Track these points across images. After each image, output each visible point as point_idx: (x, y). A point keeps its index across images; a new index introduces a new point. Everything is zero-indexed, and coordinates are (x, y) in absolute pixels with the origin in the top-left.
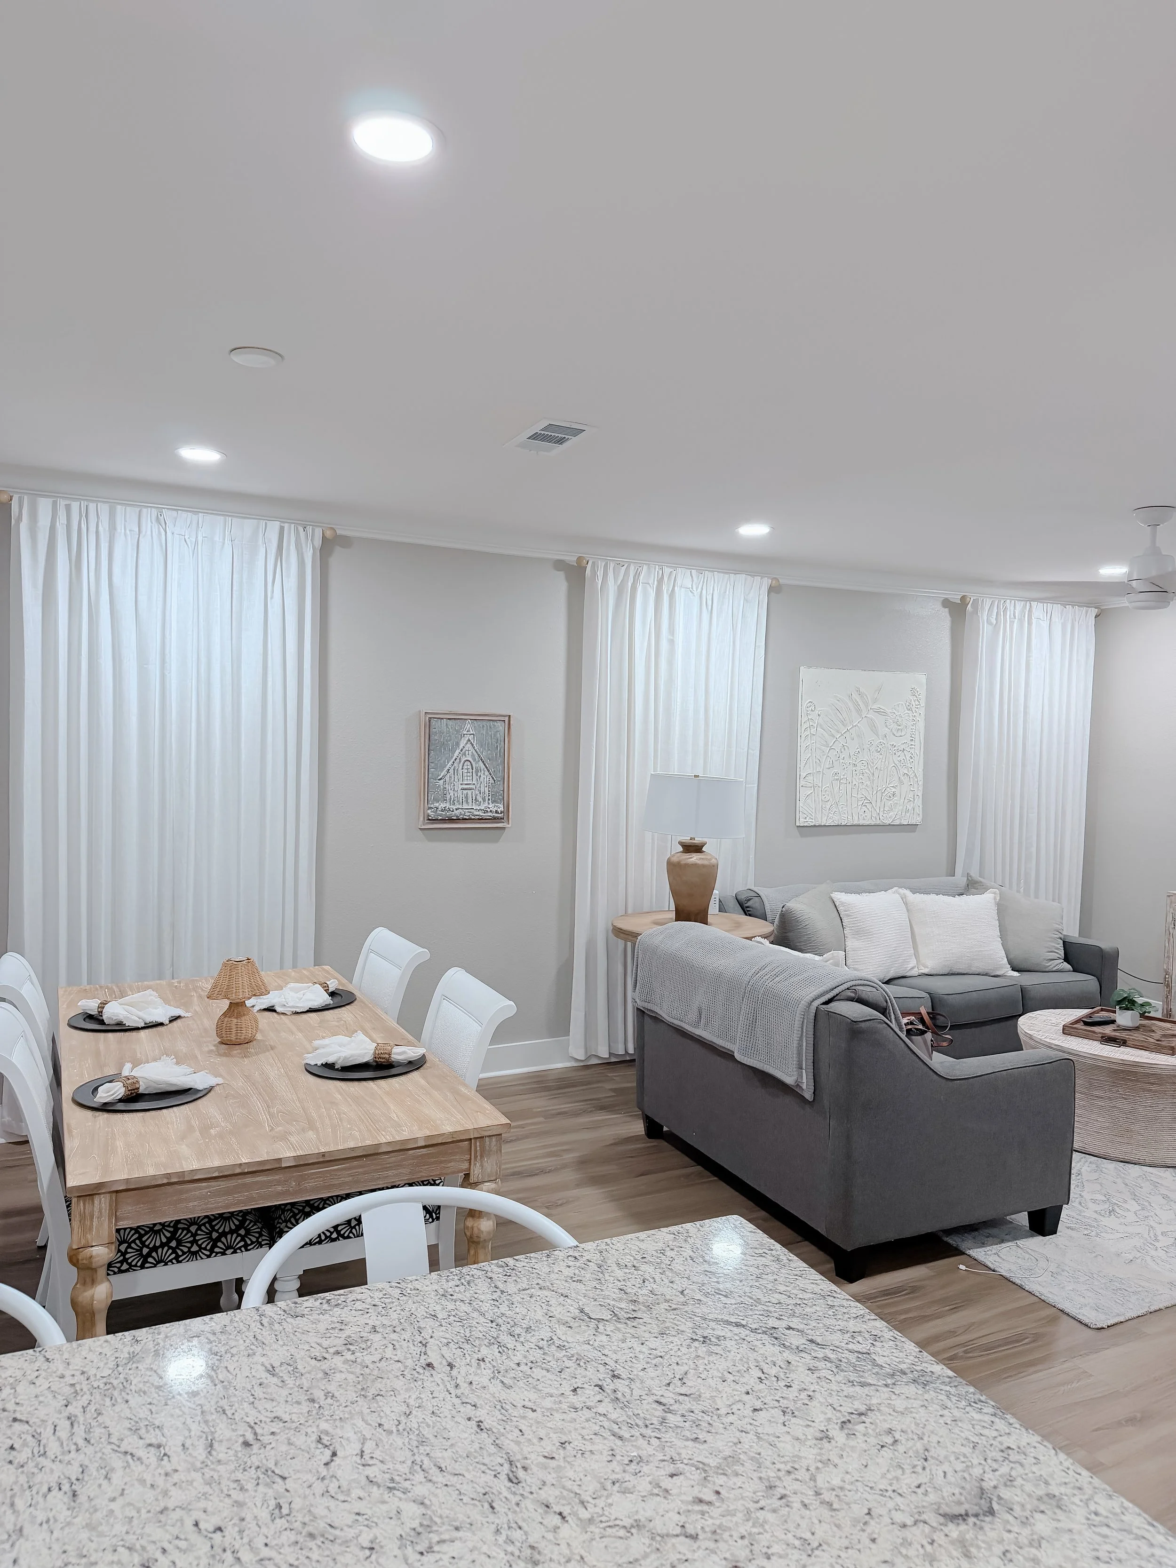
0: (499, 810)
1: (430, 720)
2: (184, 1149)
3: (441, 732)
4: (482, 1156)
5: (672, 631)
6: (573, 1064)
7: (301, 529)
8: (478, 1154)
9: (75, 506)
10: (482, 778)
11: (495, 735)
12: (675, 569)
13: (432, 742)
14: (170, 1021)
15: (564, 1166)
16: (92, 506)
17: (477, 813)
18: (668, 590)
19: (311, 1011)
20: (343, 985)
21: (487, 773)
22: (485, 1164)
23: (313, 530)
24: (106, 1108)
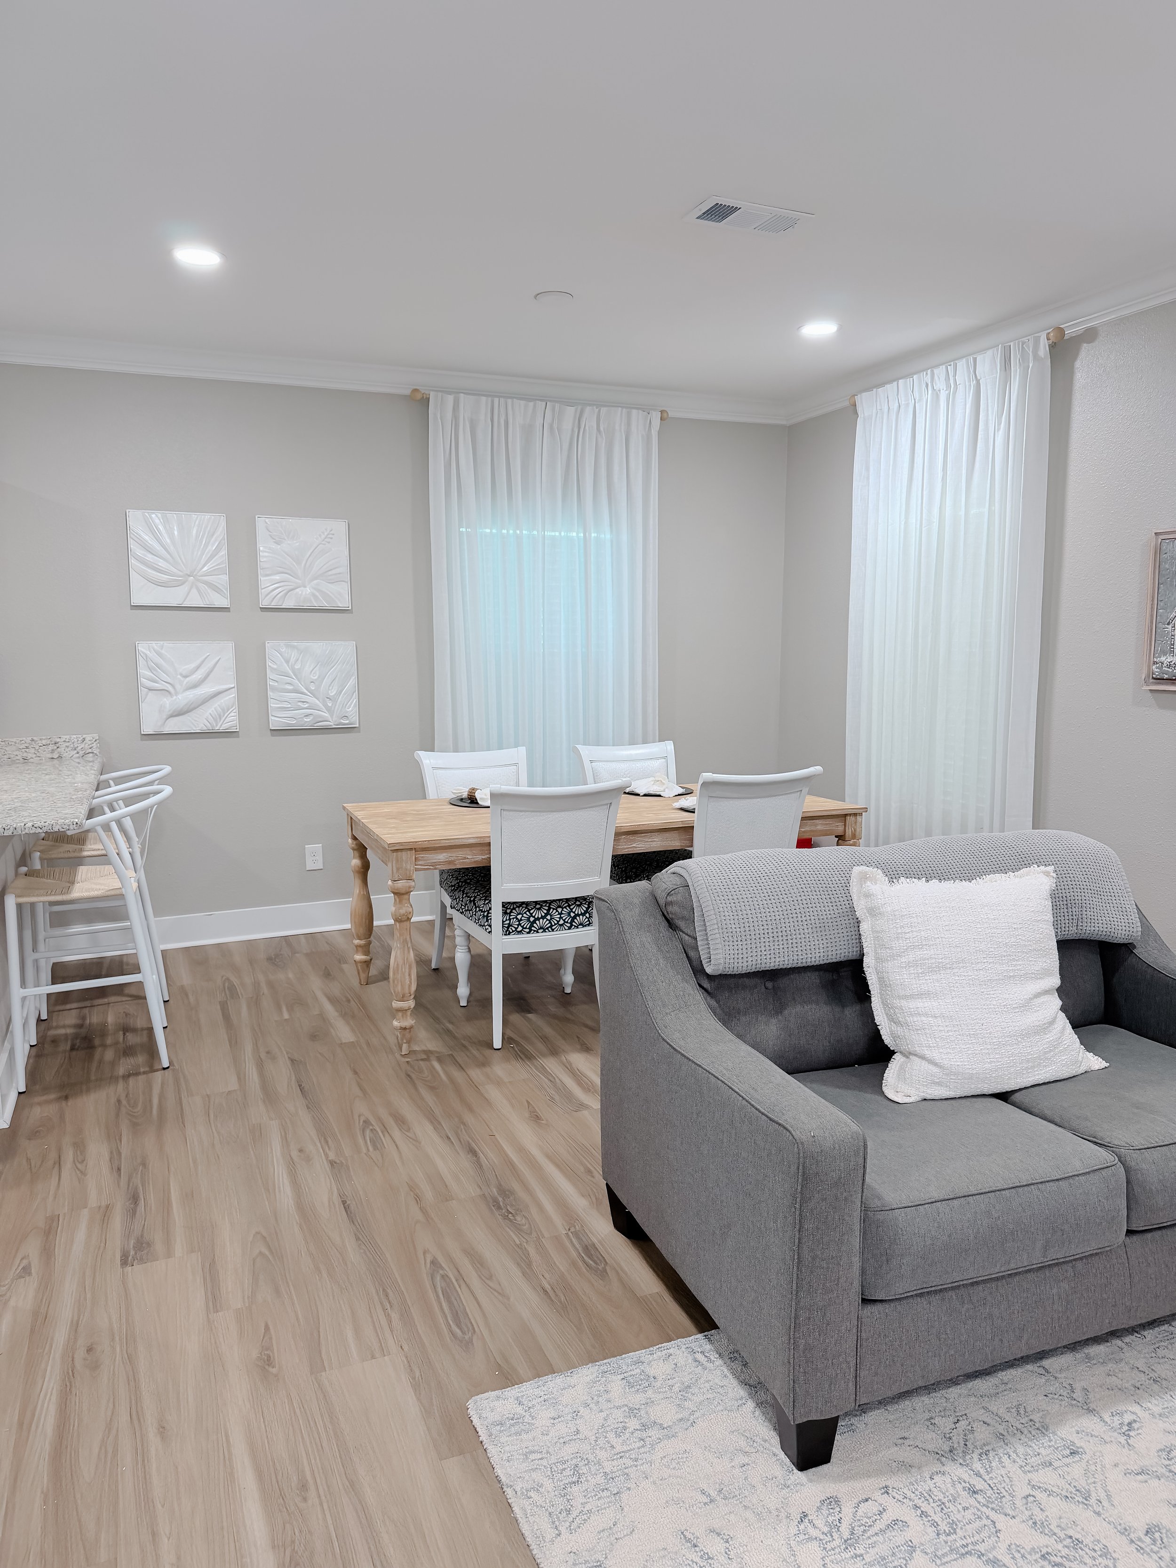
1: (1161, 544)
13: (1162, 571)
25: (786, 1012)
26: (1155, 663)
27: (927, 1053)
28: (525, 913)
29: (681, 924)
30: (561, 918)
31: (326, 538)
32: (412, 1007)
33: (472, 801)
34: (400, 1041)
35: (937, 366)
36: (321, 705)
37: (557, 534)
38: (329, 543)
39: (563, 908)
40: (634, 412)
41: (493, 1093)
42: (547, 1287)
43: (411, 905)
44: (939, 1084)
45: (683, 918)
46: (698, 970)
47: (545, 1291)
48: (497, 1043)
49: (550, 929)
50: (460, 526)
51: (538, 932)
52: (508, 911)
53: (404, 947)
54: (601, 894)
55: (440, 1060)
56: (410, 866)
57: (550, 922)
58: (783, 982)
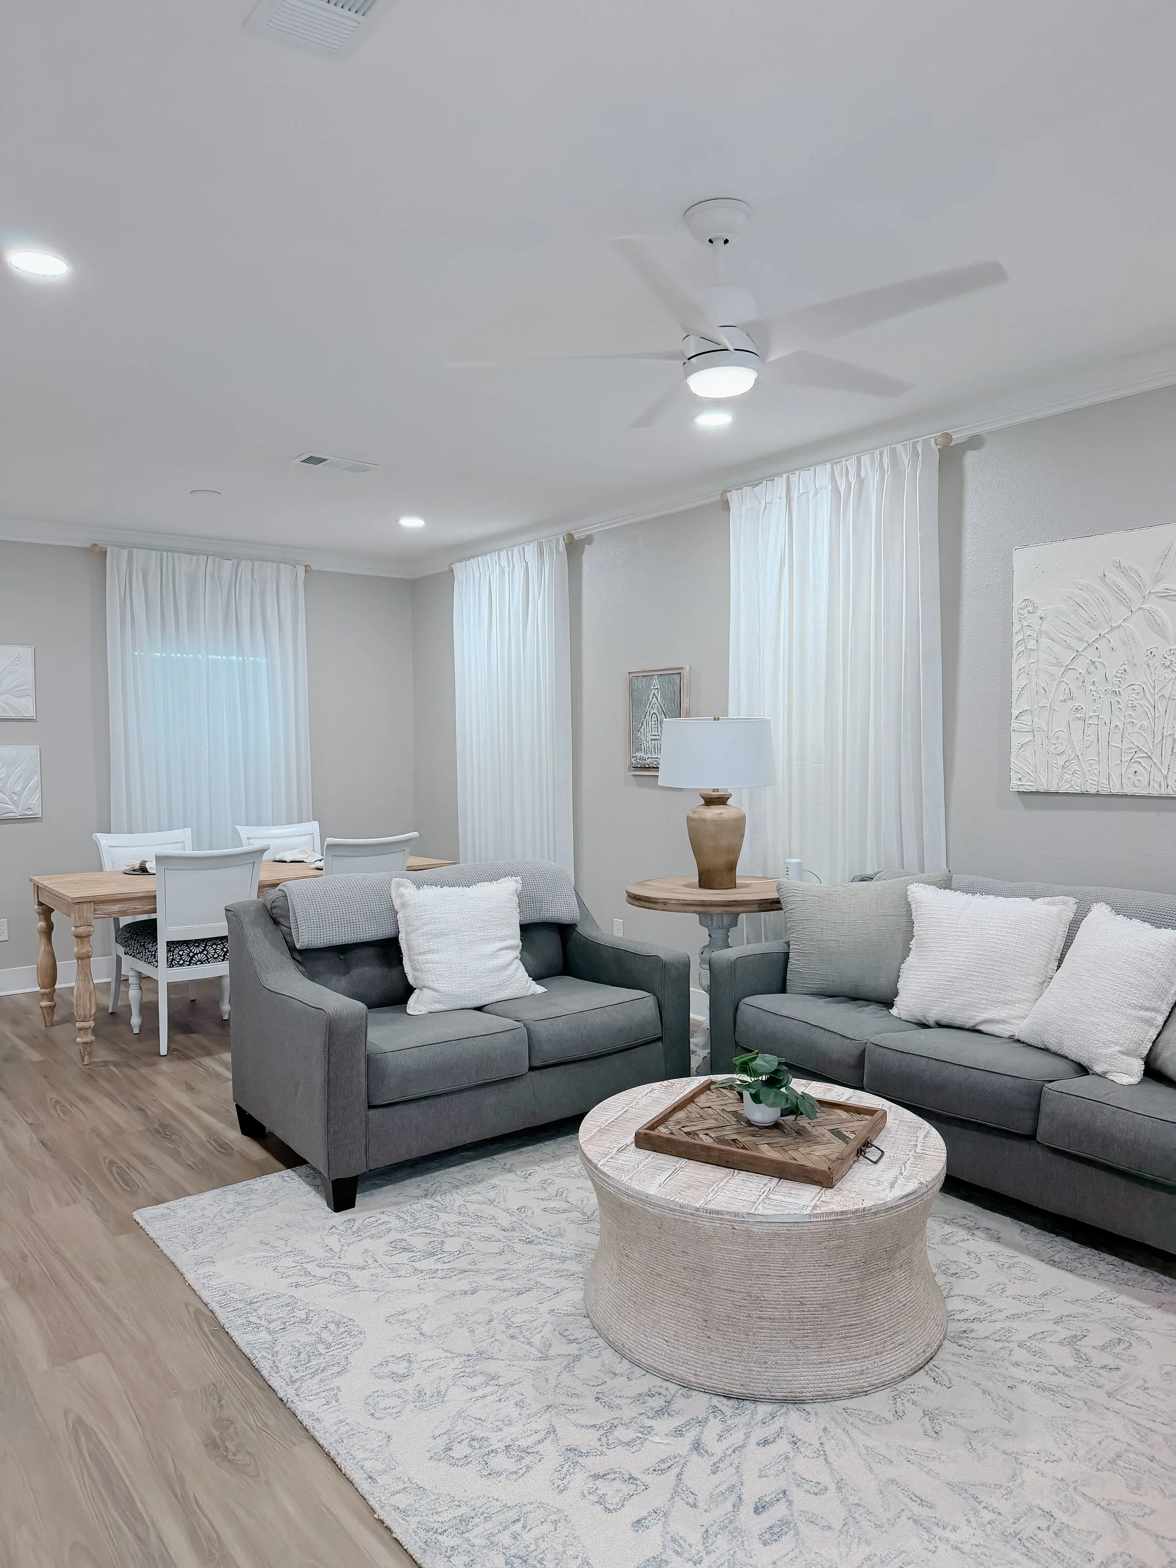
1: (632, 679)
3: (638, 689)
11: (673, 688)
13: (633, 697)
25: (351, 973)
26: (633, 757)
27: (431, 984)
28: (186, 950)
29: (281, 920)
30: (215, 952)
31: (14, 661)
32: (93, 1026)
33: (143, 870)
34: (82, 1054)
35: (502, 549)
36: (7, 799)
37: (219, 657)
38: (17, 664)
39: (217, 945)
40: (282, 565)
41: (160, 1080)
42: (191, 1163)
43: (91, 946)
44: (438, 1002)
45: (283, 916)
46: (292, 949)
47: (190, 1166)
48: (163, 1050)
49: (206, 961)
50: (134, 650)
51: (196, 964)
52: (172, 949)
53: (85, 978)
54: (229, 907)
55: (116, 1065)
56: (90, 916)
57: (206, 956)
58: (350, 955)
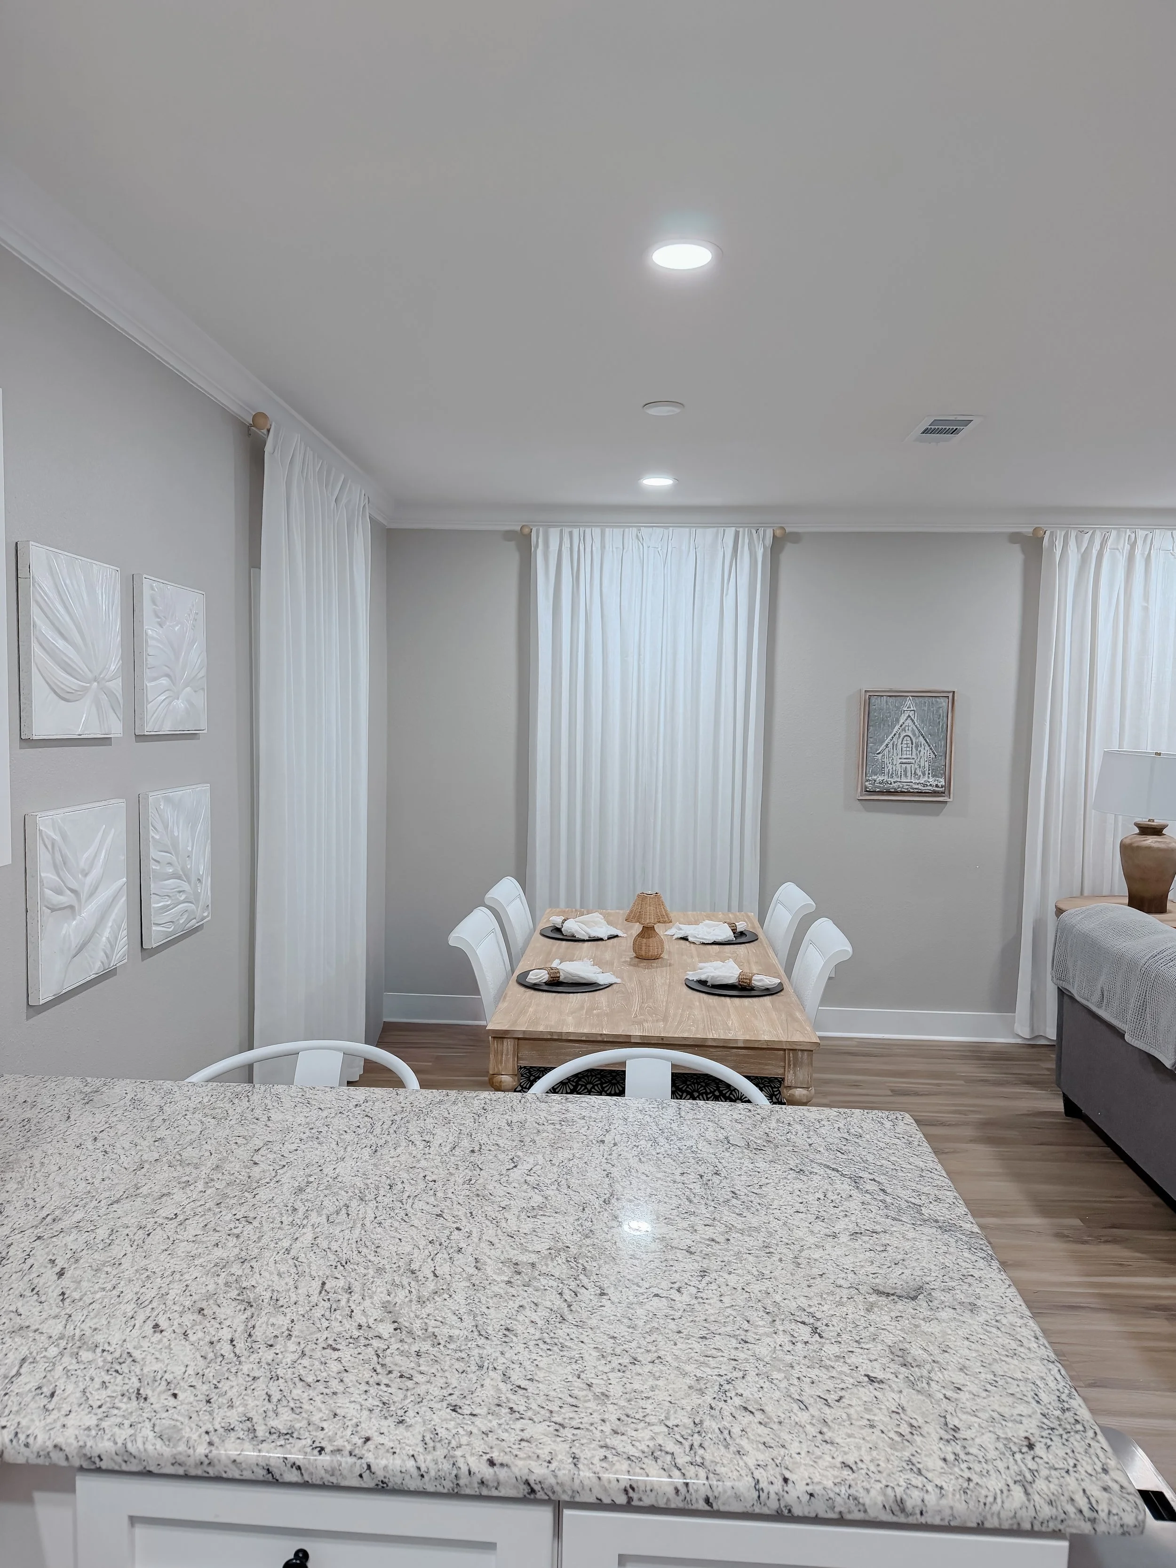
0: (940, 784)
1: (870, 699)
2: (570, 1019)
3: (881, 709)
4: (795, 1066)
5: (1146, 596)
6: (1019, 1041)
7: (754, 531)
8: (792, 1063)
9: (576, 532)
10: (922, 753)
11: (937, 711)
12: (1152, 530)
13: (872, 718)
14: (609, 939)
15: (966, 1124)
16: (588, 531)
17: (916, 786)
18: (1143, 554)
19: (715, 943)
20: (754, 928)
21: (927, 748)
22: (798, 1073)
23: (765, 532)
24: (535, 987)
26: (868, 781)
